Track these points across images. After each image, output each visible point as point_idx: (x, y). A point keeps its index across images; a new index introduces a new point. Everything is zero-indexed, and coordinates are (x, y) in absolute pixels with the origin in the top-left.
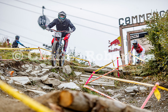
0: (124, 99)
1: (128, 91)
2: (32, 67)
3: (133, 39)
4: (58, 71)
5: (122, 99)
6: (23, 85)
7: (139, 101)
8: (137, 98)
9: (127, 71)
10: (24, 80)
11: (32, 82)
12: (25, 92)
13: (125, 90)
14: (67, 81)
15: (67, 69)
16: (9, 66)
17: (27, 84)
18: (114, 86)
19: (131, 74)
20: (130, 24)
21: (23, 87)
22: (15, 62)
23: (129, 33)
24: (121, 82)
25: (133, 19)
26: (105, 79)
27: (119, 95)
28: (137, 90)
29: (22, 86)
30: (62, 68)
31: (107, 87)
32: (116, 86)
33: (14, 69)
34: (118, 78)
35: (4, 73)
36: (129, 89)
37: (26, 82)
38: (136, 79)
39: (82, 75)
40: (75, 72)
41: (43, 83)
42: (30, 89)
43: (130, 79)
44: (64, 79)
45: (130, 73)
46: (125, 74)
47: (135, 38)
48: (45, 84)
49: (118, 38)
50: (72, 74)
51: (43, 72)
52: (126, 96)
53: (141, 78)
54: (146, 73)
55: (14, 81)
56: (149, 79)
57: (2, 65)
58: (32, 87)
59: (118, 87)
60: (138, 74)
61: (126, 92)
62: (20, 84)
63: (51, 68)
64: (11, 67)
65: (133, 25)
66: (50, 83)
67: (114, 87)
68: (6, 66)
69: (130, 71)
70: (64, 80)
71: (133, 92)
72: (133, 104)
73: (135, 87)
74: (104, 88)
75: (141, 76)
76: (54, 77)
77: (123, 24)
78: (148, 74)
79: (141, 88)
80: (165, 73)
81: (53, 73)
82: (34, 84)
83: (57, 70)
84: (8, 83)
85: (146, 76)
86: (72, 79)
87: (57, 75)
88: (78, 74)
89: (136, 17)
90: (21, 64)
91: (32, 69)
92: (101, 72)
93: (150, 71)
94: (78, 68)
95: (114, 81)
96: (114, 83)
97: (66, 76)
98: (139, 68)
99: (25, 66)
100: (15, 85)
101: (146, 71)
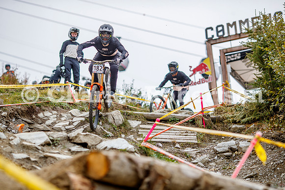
0: (213, 164)
2: (55, 116)
3: (231, 61)
4: (100, 121)
5: (211, 164)
6: (37, 146)
8: (235, 161)
9: (219, 116)
10: (39, 138)
11: (52, 141)
12: (40, 158)
13: (215, 148)
14: (116, 136)
15: (117, 116)
16: (15, 115)
17: (45, 145)
18: (196, 142)
19: (226, 121)
20: (224, 36)
21: (37, 150)
22: (27, 109)
23: (224, 53)
24: (208, 135)
25: (230, 27)
26: (183, 132)
27: (205, 157)
28: (235, 147)
29: (34, 149)
30: (106, 116)
31: (185, 145)
32: (199, 142)
33: (25, 120)
34: (203, 127)
35: (7, 128)
36: (222, 146)
37: (42, 141)
38: (234, 128)
39: (141, 126)
40: (129, 121)
41: (72, 141)
42: (50, 153)
43: (224, 130)
44: (110, 134)
45: (223, 119)
46: (214, 120)
47: (234, 60)
50: (124, 124)
51: (75, 124)
52: (216, 158)
53: (241, 126)
54: (250, 118)
55: (22, 140)
56: (255, 129)
57: (4, 114)
58: (52, 148)
59: (203, 144)
60: (237, 121)
61: (217, 151)
62: (31, 146)
63: (88, 116)
64: (20, 117)
65: (230, 38)
66: (83, 142)
67: (197, 144)
68: (11, 115)
69: (223, 115)
70: (111, 136)
71: (228, 152)
72: (229, 171)
73: (232, 143)
74: (180, 147)
75: (242, 124)
77: (213, 36)
78: (254, 119)
79: (242, 144)
80: (281, 117)
82: (56, 144)
83: (99, 119)
84: (12, 143)
85: (250, 124)
86: (125, 133)
88: (134, 124)
89: (234, 23)
90: (37, 111)
91: (56, 119)
92: (174, 120)
93: (257, 115)
94: (135, 114)
95: (195, 134)
96: (196, 137)
97: (114, 129)
98: (238, 109)
99: (43, 114)
100: (24, 147)
101: (251, 114)
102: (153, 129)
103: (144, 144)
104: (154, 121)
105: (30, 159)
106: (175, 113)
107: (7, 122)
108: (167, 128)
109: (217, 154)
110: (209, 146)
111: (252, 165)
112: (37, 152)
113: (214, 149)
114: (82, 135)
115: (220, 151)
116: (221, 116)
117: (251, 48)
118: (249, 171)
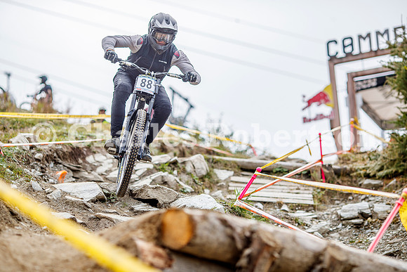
0: (336, 235)
1: (345, 215)
2: (111, 161)
3: (362, 89)
4: (174, 169)
5: (332, 235)
6: (85, 203)
7: (373, 238)
8: (367, 231)
9: (345, 166)
10: (89, 191)
11: (108, 195)
12: (90, 219)
13: (339, 212)
14: (196, 192)
15: (198, 163)
16: (54, 158)
17: (97, 201)
18: (312, 203)
19: (355, 174)
20: (354, 53)
21: (86, 208)
22: (70, 150)
23: (352, 76)
24: (330, 193)
26: (292, 188)
27: (325, 224)
28: (368, 212)
29: (82, 206)
30: (184, 163)
31: (295, 207)
32: (316, 204)
33: (68, 165)
34: (322, 181)
35: (42, 176)
36: (350, 210)
37: (93, 196)
38: (367, 185)
39: (233, 179)
40: (216, 171)
41: (136, 197)
42: (103, 212)
44: (189, 189)
45: (351, 171)
46: (338, 173)
47: (367, 88)
48: (139, 200)
49: (326, 88)
50: (209, 175)
51: (139, 173)
52: (340, 226)
53: (377, 182)
54: (390, 170)
55: (65, 193)
56: (397, 186)
57: (38, 156)
58: (107, 206)
59: (322, 206)
60: (372, 174)
61: (341, 217)
62: (77, 201)
63: (157, 163)
64: (60, 162)
65: (361, 56)
66: (152, 197)
67: (312, 206)
68: (48, 158)
69: (351, 166)
70: (189, 191)
71: (358, 218)
72: (359, 246)
73: (363, 206)
74: (288, 210)
75: (379, 179)
76: (165, 183)
77: (337, 53)
78: (396, 172)
79: (379, 208)
81: (161, 173)
82: (113, 201)
83: (173, 166)
84: (50, 197)
85: (390, 178)
86: (210, 188)
87: (171, 178)
88: (222, 174)
89: (369, 35)
90: (85, 153)
91: (112, 165)
92: (280, 171)
93: (400, 166)
94: (224, 161)
95: (311, 192)
96: (311, 196)
97: (194, 181)
98: (372, 157)
99: (94, 158)
100: (67, 203)
101: (392, 165)
102: (251, 182)
103: (238, 203)
104: (253, 171)
105: (76, 221)
106: (281, 161)
107: (42, 168)
108: (269, 182)
109: (342, 220)
110: (331, 209)
111: (393, 238)
112: (85, 211)
113: (337, 214)
114: (150, 188)
115: (346, 217)
116: (348, 167)
117: (393, 69)
118: (387, 247)
